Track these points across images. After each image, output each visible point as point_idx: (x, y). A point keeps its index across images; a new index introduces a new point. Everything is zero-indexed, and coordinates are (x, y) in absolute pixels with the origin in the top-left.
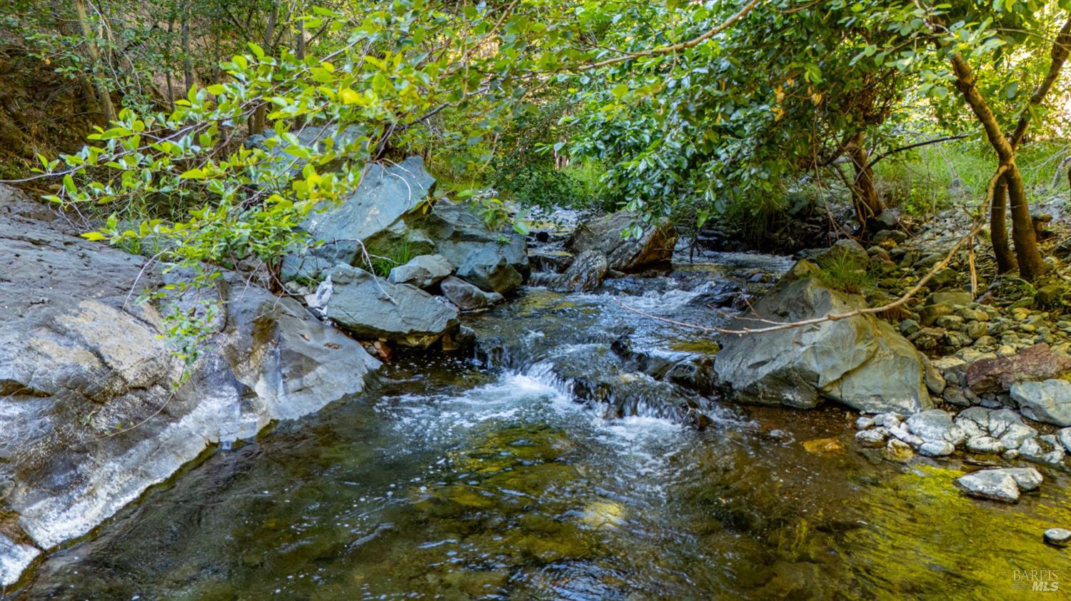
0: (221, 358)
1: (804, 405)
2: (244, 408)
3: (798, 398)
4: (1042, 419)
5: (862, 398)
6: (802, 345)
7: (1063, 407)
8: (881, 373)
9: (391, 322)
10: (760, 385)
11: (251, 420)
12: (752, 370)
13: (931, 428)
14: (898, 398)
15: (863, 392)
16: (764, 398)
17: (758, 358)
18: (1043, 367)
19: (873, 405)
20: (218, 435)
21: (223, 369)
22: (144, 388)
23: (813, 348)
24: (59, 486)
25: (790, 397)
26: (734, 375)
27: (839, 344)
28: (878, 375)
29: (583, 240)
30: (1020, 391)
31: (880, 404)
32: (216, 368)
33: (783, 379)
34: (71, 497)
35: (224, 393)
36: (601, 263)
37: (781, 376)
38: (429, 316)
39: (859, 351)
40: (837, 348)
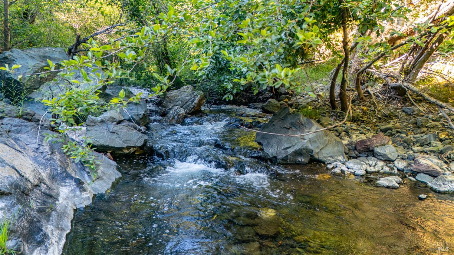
0: (60, 166)
1: (305, 162)
2: (81, 190)
3: (303, 160)
4: (386, 159)
5: (325, 157)
6: (304, 139)
7: (393, 154)
8: (331, 148)
9: (117, 143)
10: (289, 156)
11: (86, 196)
12: (284, 151)
13: (356, 166)
14: (337, 156)
15: (326, 155)
16: (289, 161)
17: (286, 146)
18: (383, 141)
19: (329, 160)
20: (75, 205)
21: (63, 172)
22: (38, 186)
23: (310, 140)
24: (39, 241)
25: (300, 160)
26: (277, 153)
27: (319, 138)
28: (330, 149)
29: (167, 102)
30: (378, 150)
31: (332, 159)
32: (59, 172)
33: (299, 153)
34: (46, 246)
35: (67, 184)
36: (182, 112)
37: (298, 152)
38: (136, 138)
39: (326, 140)
40: (318, 140)
